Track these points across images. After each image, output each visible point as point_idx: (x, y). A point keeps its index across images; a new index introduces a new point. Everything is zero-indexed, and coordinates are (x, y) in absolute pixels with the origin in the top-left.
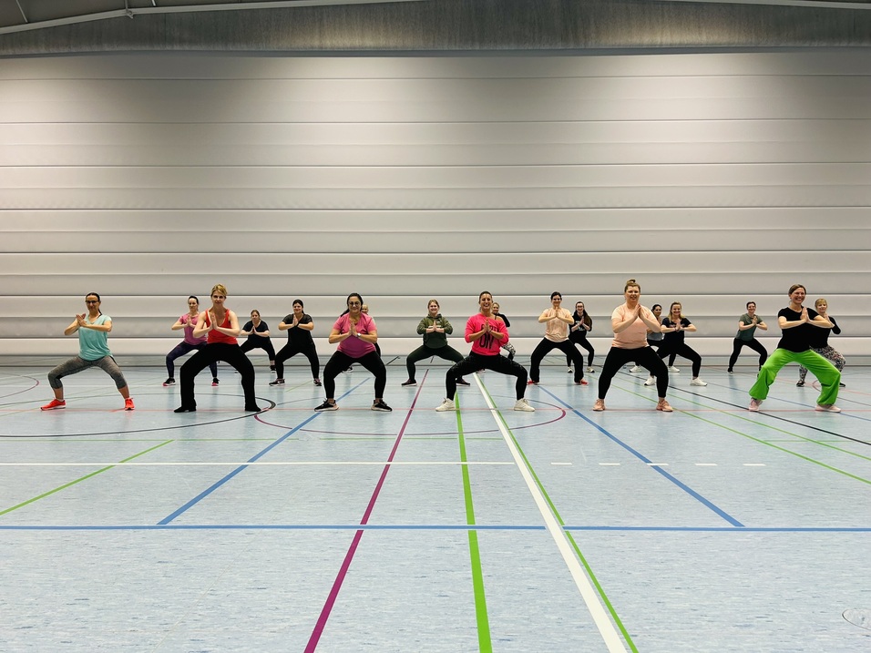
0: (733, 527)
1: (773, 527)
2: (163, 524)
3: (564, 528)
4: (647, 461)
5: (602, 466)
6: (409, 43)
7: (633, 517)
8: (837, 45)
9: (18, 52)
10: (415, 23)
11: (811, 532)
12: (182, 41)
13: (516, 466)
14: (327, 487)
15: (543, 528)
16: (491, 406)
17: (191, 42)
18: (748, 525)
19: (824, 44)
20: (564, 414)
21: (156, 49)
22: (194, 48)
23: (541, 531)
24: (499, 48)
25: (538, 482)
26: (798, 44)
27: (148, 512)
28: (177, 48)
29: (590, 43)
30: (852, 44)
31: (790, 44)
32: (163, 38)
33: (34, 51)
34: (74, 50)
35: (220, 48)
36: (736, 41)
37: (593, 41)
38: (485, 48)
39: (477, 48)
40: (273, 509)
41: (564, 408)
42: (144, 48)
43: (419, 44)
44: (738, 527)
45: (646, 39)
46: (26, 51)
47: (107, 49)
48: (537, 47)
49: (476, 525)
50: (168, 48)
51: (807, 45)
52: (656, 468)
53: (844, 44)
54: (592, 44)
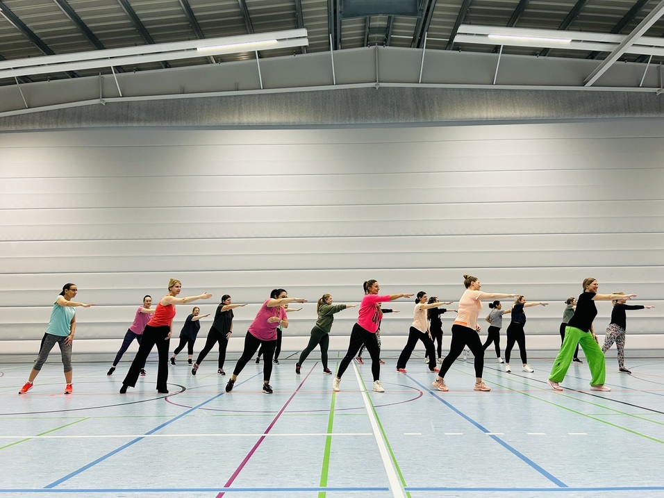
0: (558, 487)
1: (594, 487)
2: (49, 488)
3: (406, 489)
4: (486, 431)
5: (447, 435)
6: (304, 120)
7: (469, 479)
8: (616, 116)
9: (19, 128)
10: (308, 106)
11: (627, 491)
12: (139, 120)
13: (374, 436)
14: (205, 455)
15: (387, 489)
16: (362, 389)
17: (145, 120)
18: (571, 486)
19: (607, 117)
20: (422, 394)
21: (120, 125)
22: (148, 125)
23: (384, 491)
24: (369, 122)
25: (390, 449)
26: (588, 116)
27: (41, 477)
28: (135, 124)
29: (435, 118)
30: (628, 116)
31: (582, 117)
32: (127, 118)
33: (30, 127)
34: (60, 127)
35: (166, 124)
36: (542, 115)
37: (437, 116)
38: (359, 122)
39: (353, 123)
40: (151, 474)
41: (422, 390)
42: (111, 125)
43: (311, 120)
44: (562, 487)
45: (476, 114)
46: (25, 128)
47: (85, 126)
48: (396, 121)
49: (328, 487)
50: (129, 125)
51: (594, 117)
52: (493, 437)
53: (622, 116)
54: (436, 118)
